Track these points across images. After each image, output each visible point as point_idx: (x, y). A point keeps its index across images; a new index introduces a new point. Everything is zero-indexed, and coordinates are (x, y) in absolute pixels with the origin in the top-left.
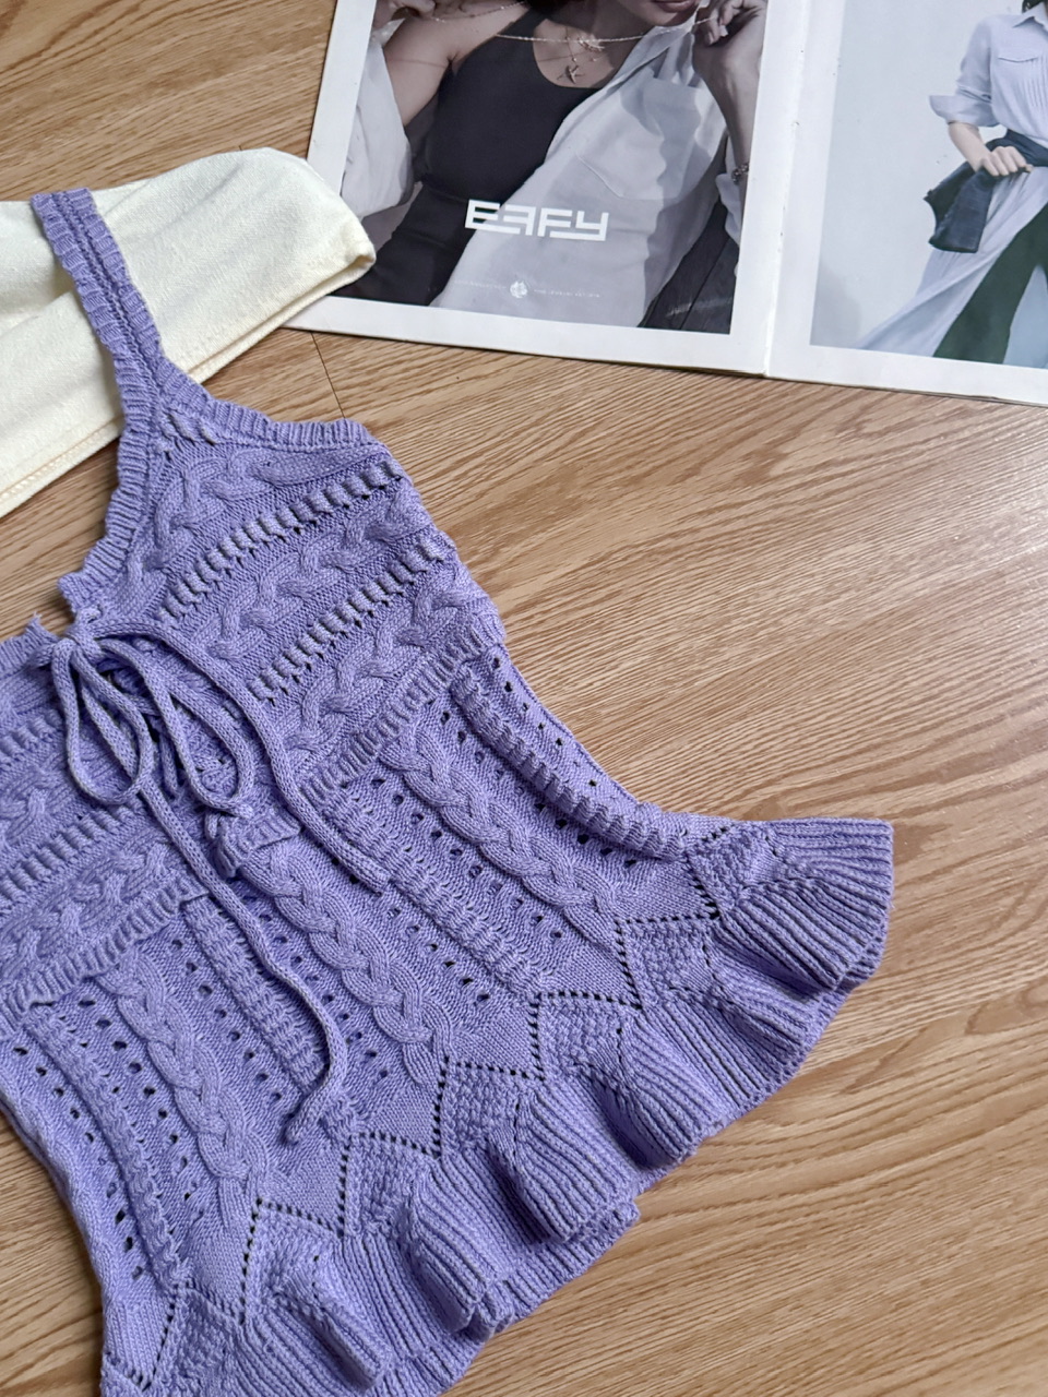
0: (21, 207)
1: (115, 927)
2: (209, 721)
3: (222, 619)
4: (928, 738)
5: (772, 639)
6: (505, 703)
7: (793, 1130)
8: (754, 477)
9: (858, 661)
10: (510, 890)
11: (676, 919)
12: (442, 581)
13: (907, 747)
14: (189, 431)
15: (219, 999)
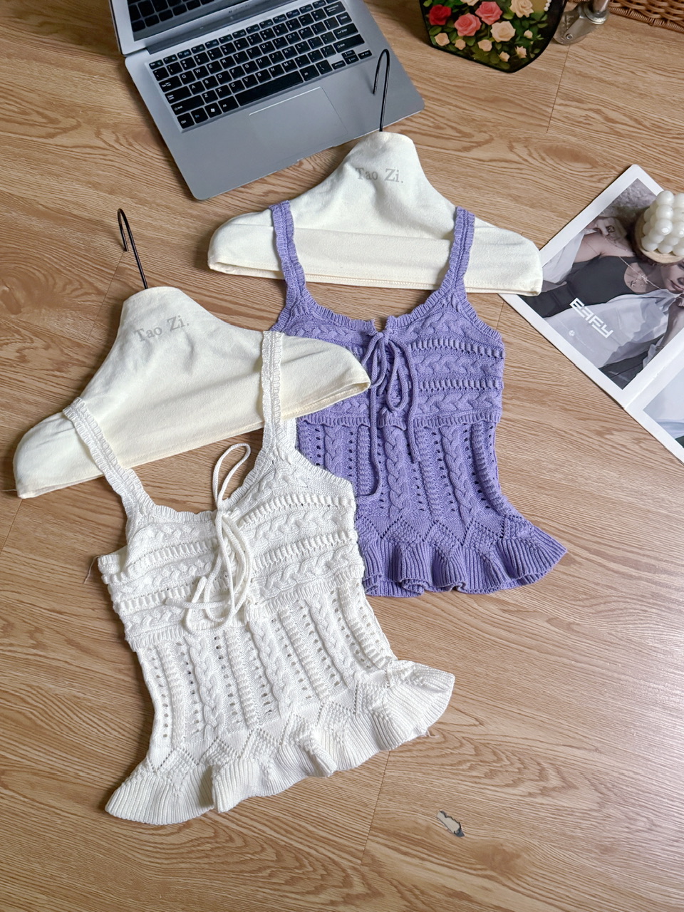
0: (453, 207)
1: (339, 417)
2: (403, 383)
3: (425, 359)
4: (595, 539)
5: (572, 480)
6: (486, 439)
7: (481, 609)
8: (600, 434)
9: (591, 504)
10: (449, 489)
11: (489, 531)
12: (493, 394)
13: (588, 537)
14: (454, 303)
15: (353, 456)
